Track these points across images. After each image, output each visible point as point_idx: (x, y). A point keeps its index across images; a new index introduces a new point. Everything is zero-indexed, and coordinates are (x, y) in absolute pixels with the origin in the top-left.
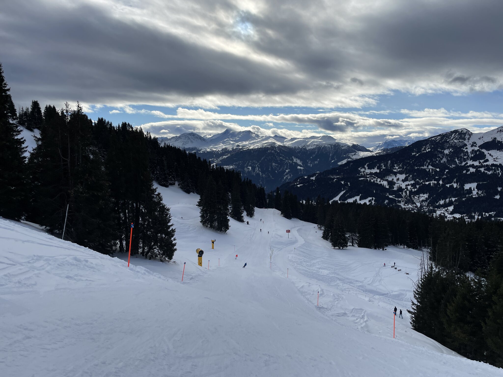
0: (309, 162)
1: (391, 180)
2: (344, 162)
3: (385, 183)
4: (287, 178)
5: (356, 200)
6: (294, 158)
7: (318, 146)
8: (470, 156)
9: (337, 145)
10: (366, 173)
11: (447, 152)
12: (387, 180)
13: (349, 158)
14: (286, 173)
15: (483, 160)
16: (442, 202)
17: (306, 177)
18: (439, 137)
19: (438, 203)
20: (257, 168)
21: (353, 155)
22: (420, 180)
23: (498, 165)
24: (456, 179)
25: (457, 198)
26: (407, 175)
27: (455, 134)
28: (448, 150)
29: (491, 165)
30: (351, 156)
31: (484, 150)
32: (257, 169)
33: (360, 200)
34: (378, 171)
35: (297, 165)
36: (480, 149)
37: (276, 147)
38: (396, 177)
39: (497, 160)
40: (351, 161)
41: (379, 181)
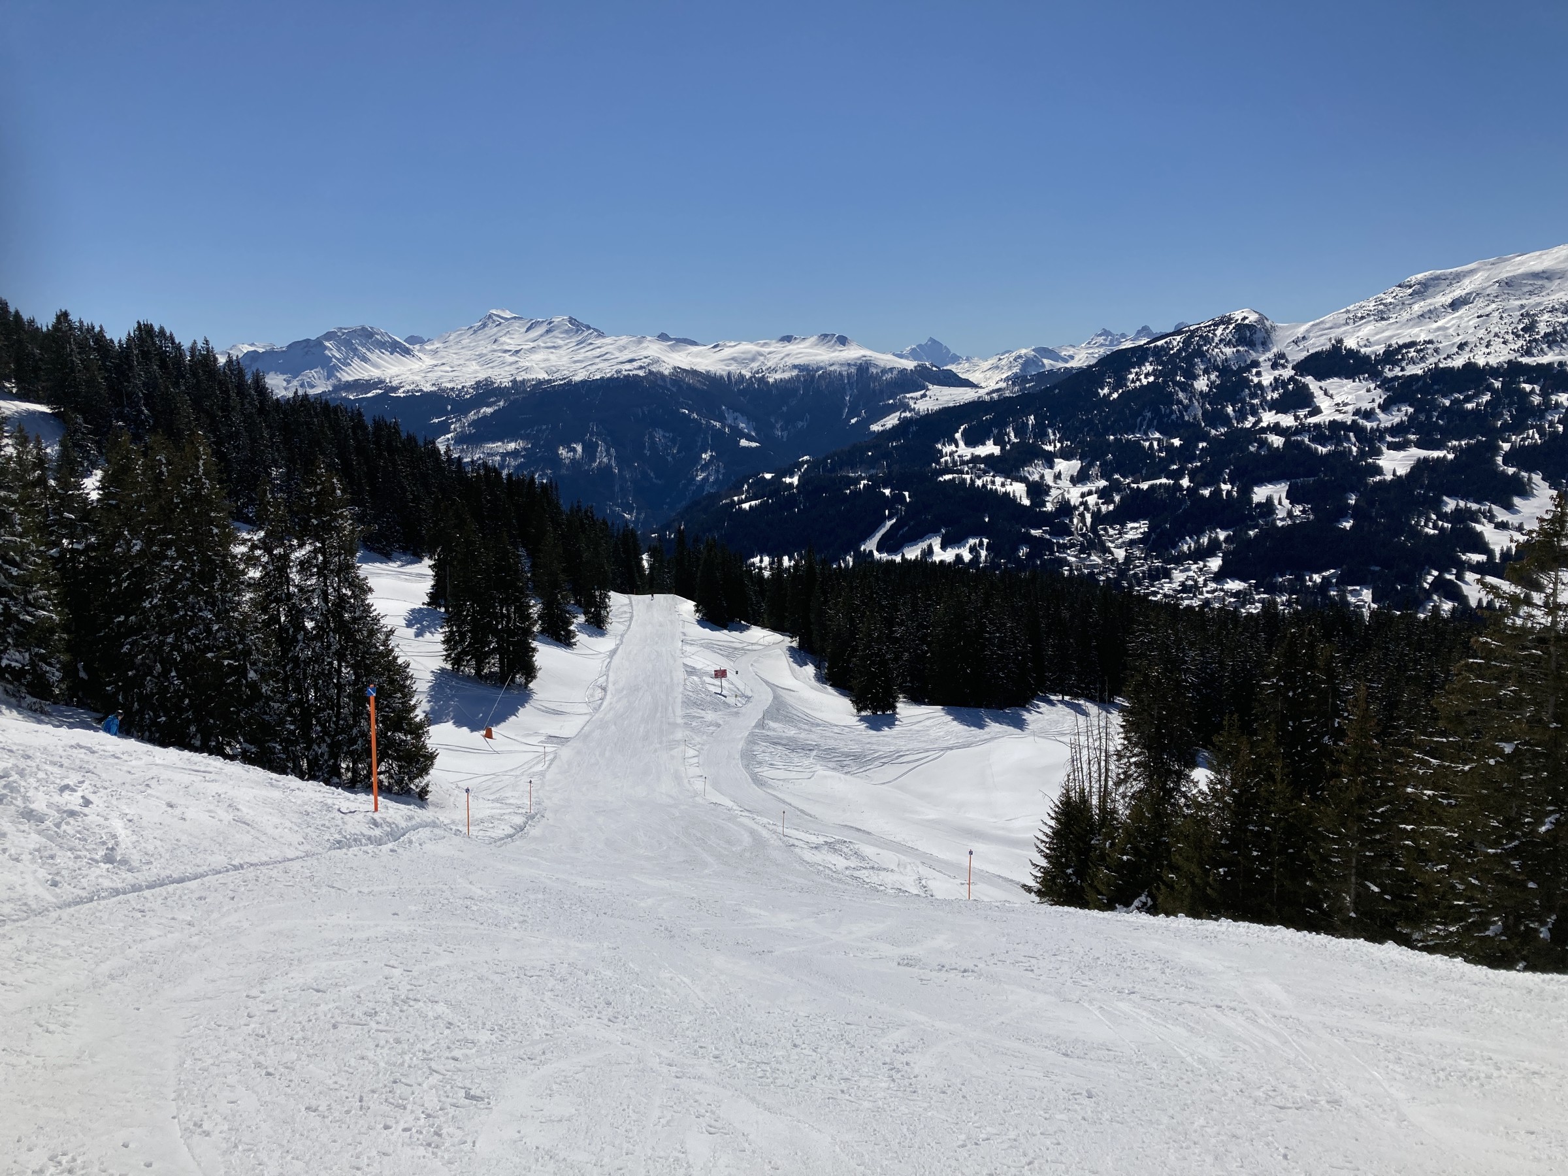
0: (778, 426)
1: (1037, 478)
2: (891, 421)
3: (1018, 490)
4: (705, 479)
5: (930, 549)
6: (726, 413)
7: (805, 372)
8: (1269, 398)
9: (865, 366)
10: (959, 456)
11: (1201, 384)
12: (1023, 480)
13: (906, 408)
14: (701, 462)
15: (1306, 411)
16: (1188, 545)
17: (768, 476)
18: (1178, 338)
19: (1179, 547)
20: (604, 448)
21: (917, 399)
22: (1126, 477)
23: (1349, 423)
24: (1228, 470)
25: (1231, 532)
26: (1085, 462)
27: (1224, 329)
28: (1206, 378)
29: (1327, 423)
30: (911, 403)
32: (601, 451)
33: (944, 547)
34: (997, 451)
35: (737, 433)
36: (1296, 374)
37: (666, 373)
38: (1051, 468)
39: (1345, 409)
40: (911, 418)
41: (999, 484)
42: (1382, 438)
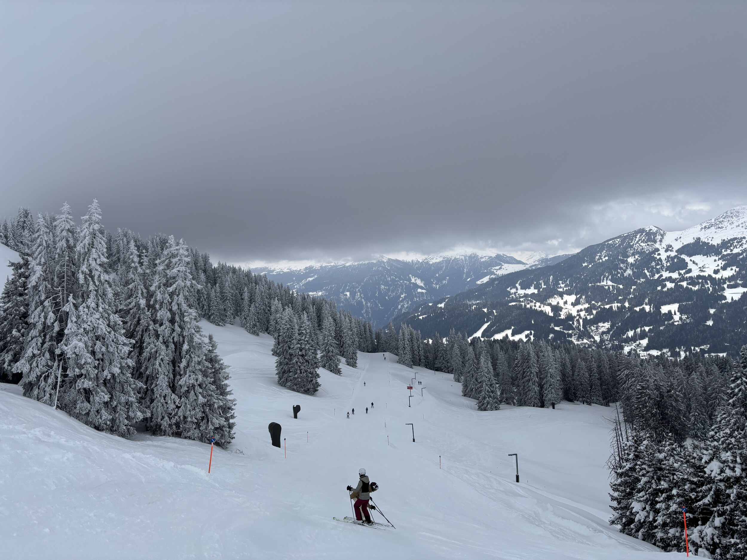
0: (434, 283)
1: (556, 304)
2: (486, 279)
3: (547, 310)
4: (403, 306)
5: (507, 335)
6: (411, 277)
7: (446, 259)
8: (665, 265)
9: (473, 256)
10: (518, 294)
11: (631, 260)
12: (550, 304)
13: (493, 273)
14: (401, 299)
15: (684, 271)
16: (631, 334)
17: (430, 304)
18: (619, 240)
19: (626, 335)
21: (497, 269)
22: (597, 303)
23: (707, 276)
24: (647, 299)
25: (651, 327)
26: (578, 296)
27: (641, 235)
28: (633, 257)
29: (696, 276)
30: (495, 271)
31: (683, 256)
32: (358, 295)
33: (513, 335)
34: (536, 291)
35: (417, 286)
36: (678, 254)
37: (385, 261)
38: (562, 299)
39: (704, 270)
40: (495, 278)
41: (538, 307)
42: (724, 283)
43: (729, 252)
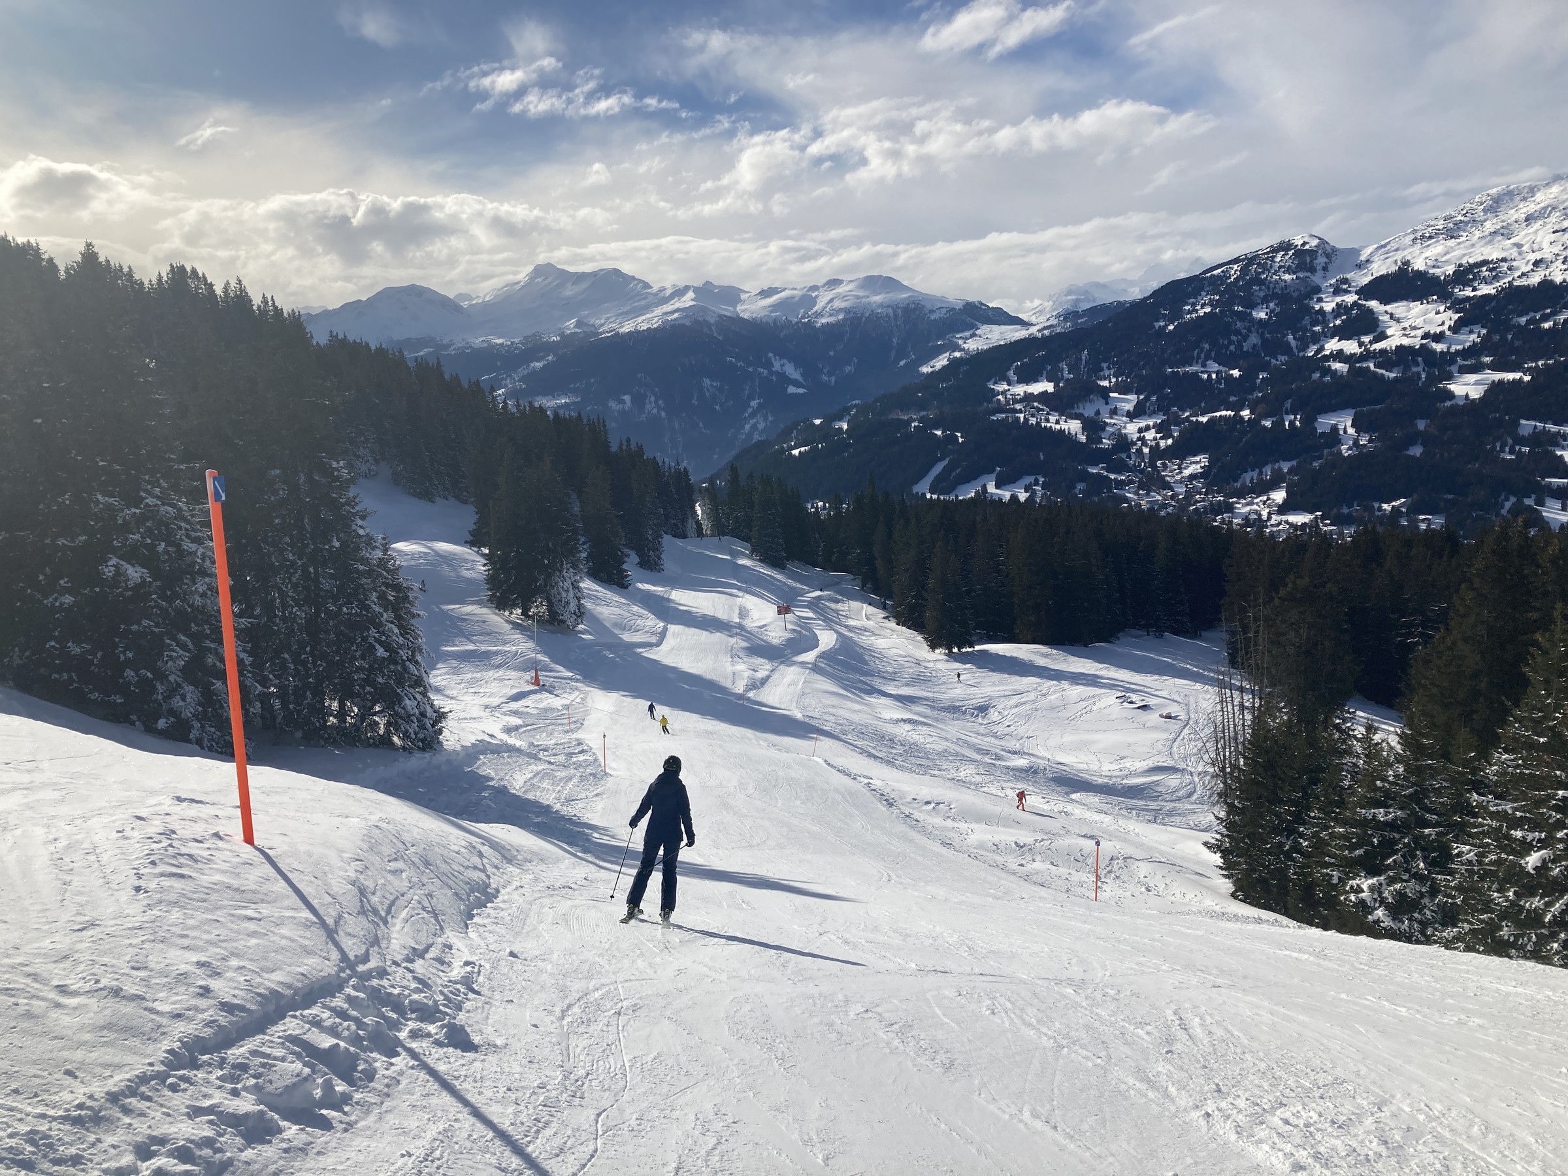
0: (825, 371)
1: (1092, 414)
2: (941, 362)
3: (1074, 427)
4: (754, 427)
5: (984, 486)
6: (773, 360)
7: (851, 315)
8: (1331, 325)
9: (913, 306)
10: (1012, 395)
11: (1260, 313)
12: (1079, 416)
13: (957, 348)
14: (750, 410)
15: (1371, 336)
16: (1249, 477)
17: (817, 422)
18: (1235, 267)
19: (1241, 480)
20: (653, 399)
21: (967, 339)
22: (1184, 411)
23: (1417, 347)
24: (1290, 401)
25: (1294, 463)
26: (1142, 397)
27: (1283, 256)
28: (1265, 306)
29: (1393, 348)
30: (960, 342)
32: (650, 401)
33: (998, 487)
34: (1051, 388)
35: (786, 380)
36: (1359, 299)
37: (712, 321)
38: (1107, 403)
39: (1413, 333)
40: (961, 358)
41: (1054, 422)
42: (1453, 362)
43: (1468, 292)
